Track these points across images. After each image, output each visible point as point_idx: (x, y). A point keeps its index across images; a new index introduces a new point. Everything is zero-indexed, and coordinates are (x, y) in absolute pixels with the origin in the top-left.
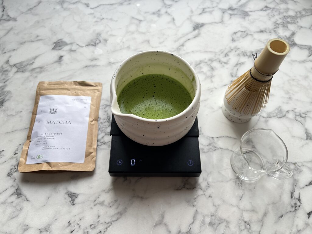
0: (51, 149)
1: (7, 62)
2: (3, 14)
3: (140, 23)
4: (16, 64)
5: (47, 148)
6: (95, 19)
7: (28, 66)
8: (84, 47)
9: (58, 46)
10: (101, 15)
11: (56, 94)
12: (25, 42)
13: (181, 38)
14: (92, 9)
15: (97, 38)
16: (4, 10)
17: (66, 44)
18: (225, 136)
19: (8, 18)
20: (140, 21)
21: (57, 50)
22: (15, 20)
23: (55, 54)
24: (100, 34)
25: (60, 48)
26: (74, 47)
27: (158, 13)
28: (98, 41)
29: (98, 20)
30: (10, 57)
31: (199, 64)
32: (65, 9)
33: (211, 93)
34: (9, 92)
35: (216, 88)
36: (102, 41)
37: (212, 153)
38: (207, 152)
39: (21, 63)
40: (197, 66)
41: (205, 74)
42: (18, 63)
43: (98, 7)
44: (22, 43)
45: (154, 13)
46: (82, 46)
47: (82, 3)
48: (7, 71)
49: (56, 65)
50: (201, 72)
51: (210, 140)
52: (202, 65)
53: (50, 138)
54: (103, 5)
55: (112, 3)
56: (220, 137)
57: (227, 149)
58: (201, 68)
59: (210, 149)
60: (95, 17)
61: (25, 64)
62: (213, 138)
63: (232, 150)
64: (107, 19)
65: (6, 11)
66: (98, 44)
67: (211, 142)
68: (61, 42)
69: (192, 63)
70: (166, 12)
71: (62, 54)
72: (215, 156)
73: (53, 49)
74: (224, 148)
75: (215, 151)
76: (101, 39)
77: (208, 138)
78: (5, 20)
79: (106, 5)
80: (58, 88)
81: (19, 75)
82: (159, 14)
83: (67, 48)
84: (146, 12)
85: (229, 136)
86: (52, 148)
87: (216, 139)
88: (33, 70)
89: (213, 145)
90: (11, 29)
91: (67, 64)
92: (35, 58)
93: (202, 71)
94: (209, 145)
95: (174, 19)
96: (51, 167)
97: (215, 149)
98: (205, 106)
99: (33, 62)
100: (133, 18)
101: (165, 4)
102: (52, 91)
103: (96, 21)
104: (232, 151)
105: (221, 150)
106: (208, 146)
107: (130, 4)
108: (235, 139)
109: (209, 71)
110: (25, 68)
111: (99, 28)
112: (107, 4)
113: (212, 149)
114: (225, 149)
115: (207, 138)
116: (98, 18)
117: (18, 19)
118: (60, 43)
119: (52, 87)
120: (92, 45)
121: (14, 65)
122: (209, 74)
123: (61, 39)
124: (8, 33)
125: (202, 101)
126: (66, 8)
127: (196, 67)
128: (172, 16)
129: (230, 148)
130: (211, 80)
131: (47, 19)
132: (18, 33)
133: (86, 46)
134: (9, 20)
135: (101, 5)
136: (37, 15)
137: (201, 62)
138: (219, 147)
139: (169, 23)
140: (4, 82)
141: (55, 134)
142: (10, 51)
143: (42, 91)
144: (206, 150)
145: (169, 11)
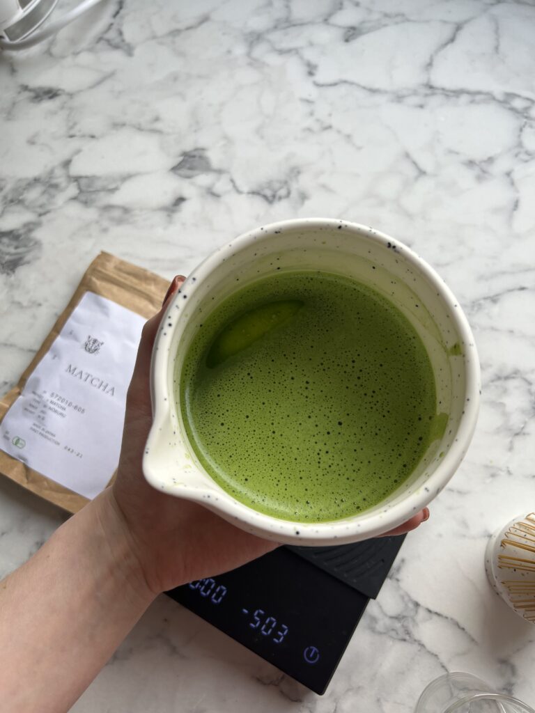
0: (46, 437)
1: (67, 164)
2: (112, 24)
3: (416, 179)
4: (80, 177)
5: (40, 431)
6: (309, 122)
7: (102, 194)
8: (244, 196)
9: (188, 165)
10: (330, 115)
11: (119, 302)
12: (124, 125)
13: (503, 273)
14: (317, 85)
15: (286, 182)
16: (117, 13)
17: (206, 167)
18: (452, 619)
19: (117, 40)
20: (422, 173)
21: (181, 176)
22: (129, 50)
23: (170, 186)
24: (299, 173)
25: (189, 172)
26: (222, 185)
27: (480, 168)
28: (283, 192)
29: (316, 127)
30: (78, 152)
31: (507, 378)
32: (254, 63)
33: (488, 481)
34: (38, 244)
35: (509, 473)
36: (294, 194)
37: (391, 643)
38: (380, 633)
39: (92, 179)
40: (498, 383)
41: (505, 414)
42: (86, 177)
43: (335, 84)
44: (117, 125)
45: (471, 163)
46: (240, 189)
47: (302, 58)
48: (56, 186)
49: (159, 217)
50: (498, 405)
51: (406, 605)
52: (512, 384)
53: (56, 411)
54: (352, 83)
55: (376, 86)
56: (436, 613)
57: (436, 656)
58: (505, 391)
59: (393, 630)
60: (312, 114)
61: (98, 184)
62: (417, 605)
63: (446, 664)
64: (339, 132)
65: (122, 18)
66: (280, 198)
67: (405, 614)
68: (201, 157)
69: (490, 366)
70: (508, 174)
71: (186, 194)
72: (394, 654)
73: (175, 169)
74: (429, 646)
75: (403, 642)
76: (294, 187)
77: (406, 599)
78: (108, 41)
79: (358, 85)
80: (131, 287)
81: (75, 210)
82: (484, 172)
83: (204, 179)
84: (451, 152)
85: (462, 624)
86: (50, 436)
87: (422, 613)
88: (108, 208)
89: (405, 624)
90: (111, 75)
91: (184, 224)
92: (126, 178)
93: (502, 405)
94: (396, 618)
95: (516, 205)
96: (27, 478)
97: (406, 637)
98: (450, 508)
99: (116, 189)
100: (407, 156)
101: (520, 145)
102: (115, 289)
103: (309, 130)
104: (443, 667)
105: (419, 648)
106: (391, 617)
107: (421, 106)
108: (473, 640)
109: (523, 411)
110: (93, 196)
111: (306, 152)
112: (363, 84)
113: (397, 633)
114: (429, 652)
115: (402, 597)
116: (318, 120)
117: (137, 52)
118: (197, 159)
119: (122, 278)
120: (265, 197)
121: (77, 179)
122: (516, 420)
123: (203, 149)
124: (99, 83)
125: (451, 490)
126: (256, 60)
127: (492, 381)
128: (517, 191)
129: (444, 658)
130: (511, 442)
131: (200, 77)
132: (120, 93)
133: (249, 193)
134: (116, 47)
135: (345, 82)
136: (181, 54)
137: (515, 374)
138: (416, 638)
139: (496, 211)
140: (40, 215)
141: (70, 404)
142: (83, 136)
143: (97, 279)
144: (380, 626)
145: (520, 171)
